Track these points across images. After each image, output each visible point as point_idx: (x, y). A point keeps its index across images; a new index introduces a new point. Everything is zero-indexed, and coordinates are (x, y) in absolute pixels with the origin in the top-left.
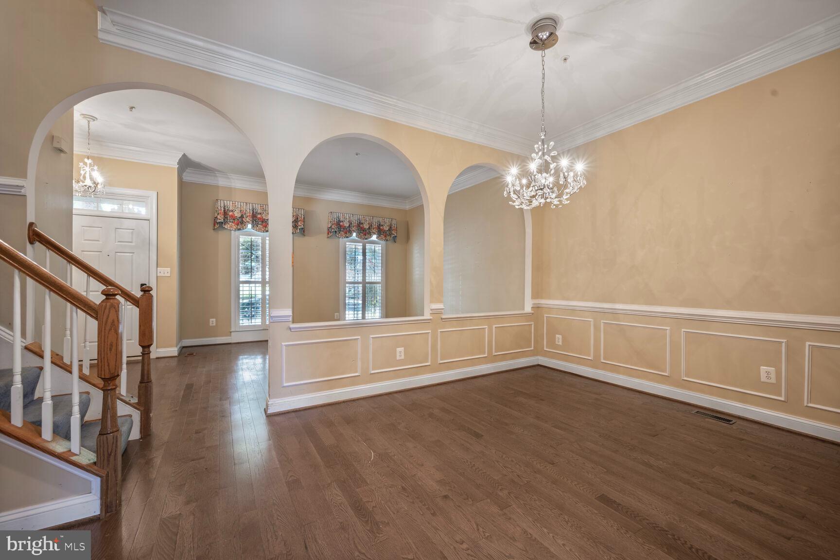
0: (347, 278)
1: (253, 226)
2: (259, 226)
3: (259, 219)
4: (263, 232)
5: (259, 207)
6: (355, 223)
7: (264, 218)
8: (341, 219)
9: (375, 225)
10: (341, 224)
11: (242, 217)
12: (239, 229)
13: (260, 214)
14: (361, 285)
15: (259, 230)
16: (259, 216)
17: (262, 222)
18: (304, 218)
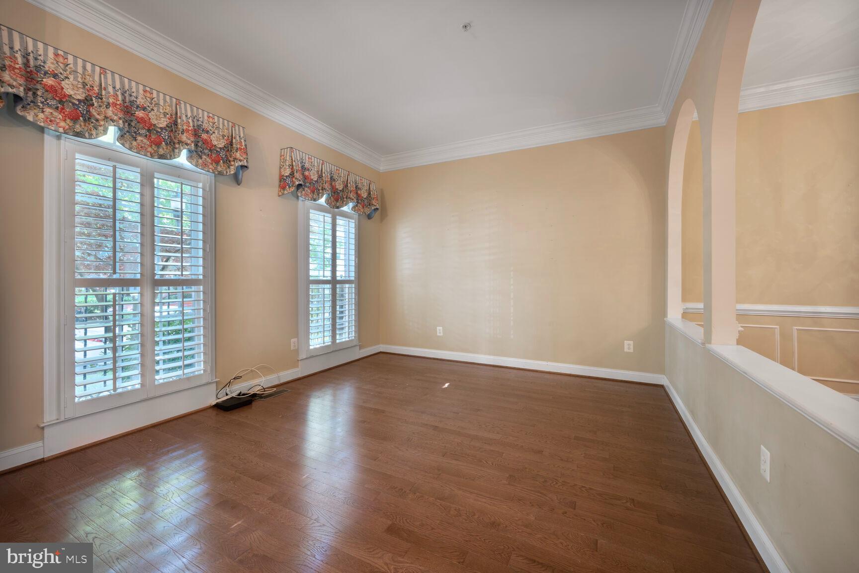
0: (312, 273)
1: (121, 138)
2: (139, 138)
3: (141, 121)
4: (152, 156)
5: (141, 92)
6: (326, 177)
7: (154, 121)
8: (307, 165)
9: (352, 187)
10: (307, 173)
11: (87, 101)
12: (78, 134)
13: (144, 109)
14: (329, 286)
15: (140, 149)
16: (140, 114)
17: (149, 130)
18: (246, 145)
